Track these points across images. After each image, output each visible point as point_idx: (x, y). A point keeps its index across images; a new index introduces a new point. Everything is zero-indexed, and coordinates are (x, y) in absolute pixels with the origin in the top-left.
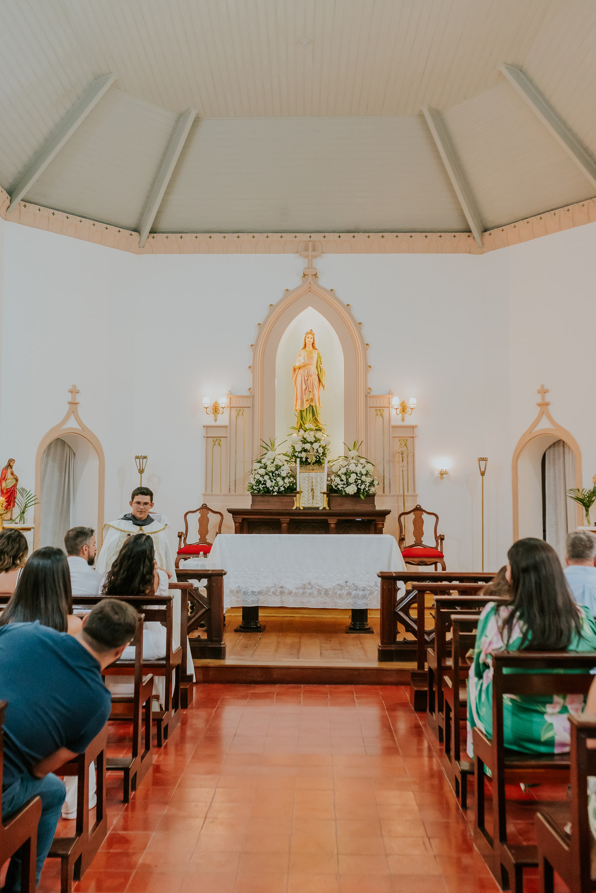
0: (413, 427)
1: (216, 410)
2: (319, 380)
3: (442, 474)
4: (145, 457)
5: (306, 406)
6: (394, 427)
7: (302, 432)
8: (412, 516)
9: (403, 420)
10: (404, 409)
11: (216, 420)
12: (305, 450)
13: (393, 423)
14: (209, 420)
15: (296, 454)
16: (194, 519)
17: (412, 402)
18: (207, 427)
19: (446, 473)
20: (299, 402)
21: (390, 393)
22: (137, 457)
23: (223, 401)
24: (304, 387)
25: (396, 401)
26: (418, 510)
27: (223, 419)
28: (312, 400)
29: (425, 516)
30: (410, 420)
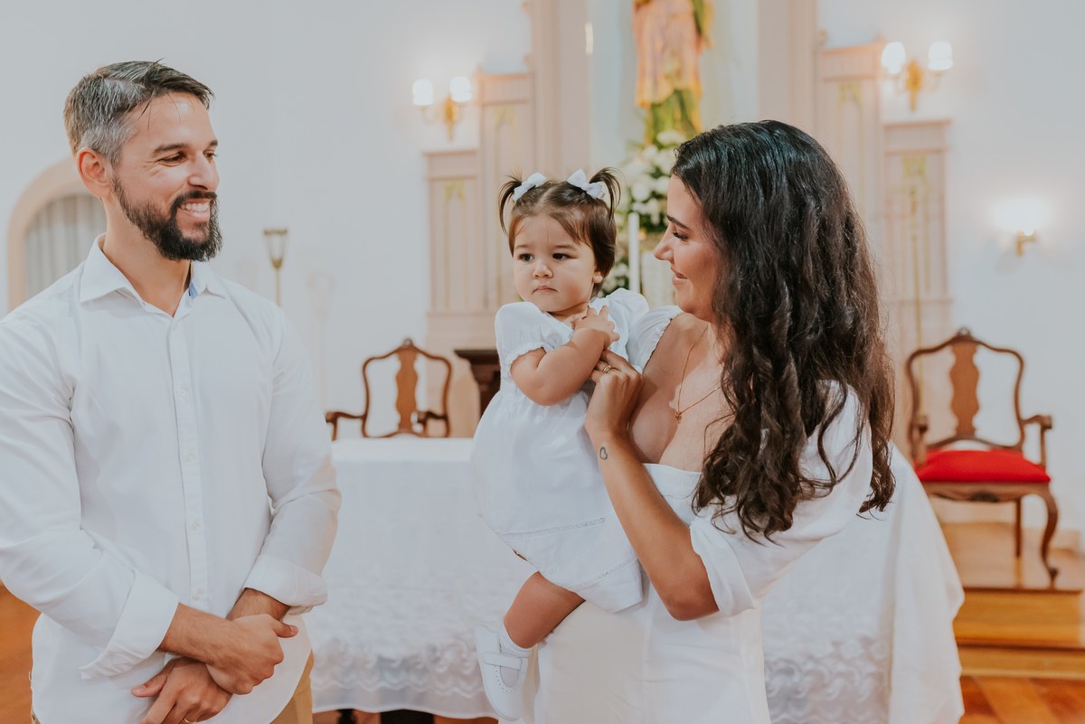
0: (939, 126)
1: (449, 112)
2: (699, 30)
3: (1020, 243)
4: (283, 233)
5: (665, 91)
6: (890, 128)
7: (651, 151)
8: (947, 358)
9: (913, 106)
10: (915, 78)
11: (451, 138)
12: (656, 196)
13: (887, 117)
14: (436, 139)
15: (636, 207)
16: (385, 376)
17: (939, 57)
18: (432, 156)
19: (1033, 239)
20: (648, 83)
21: (879, 40)
22: (267, 233)
23: (463, 91)
24: (659, 44)
25: (893, 58)
26: (963, 341)
27: (467, 135)
28: (679, 74)
29: (982, 358)
30: (932, 106)
